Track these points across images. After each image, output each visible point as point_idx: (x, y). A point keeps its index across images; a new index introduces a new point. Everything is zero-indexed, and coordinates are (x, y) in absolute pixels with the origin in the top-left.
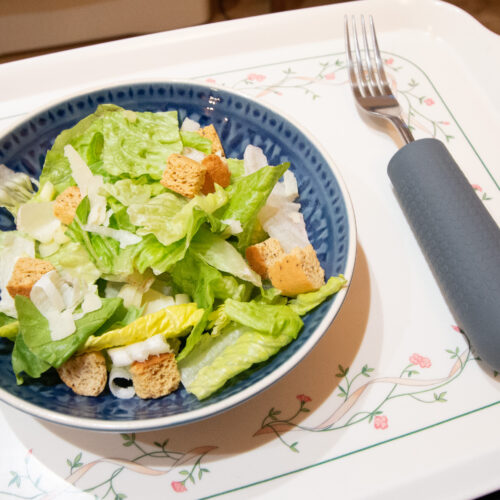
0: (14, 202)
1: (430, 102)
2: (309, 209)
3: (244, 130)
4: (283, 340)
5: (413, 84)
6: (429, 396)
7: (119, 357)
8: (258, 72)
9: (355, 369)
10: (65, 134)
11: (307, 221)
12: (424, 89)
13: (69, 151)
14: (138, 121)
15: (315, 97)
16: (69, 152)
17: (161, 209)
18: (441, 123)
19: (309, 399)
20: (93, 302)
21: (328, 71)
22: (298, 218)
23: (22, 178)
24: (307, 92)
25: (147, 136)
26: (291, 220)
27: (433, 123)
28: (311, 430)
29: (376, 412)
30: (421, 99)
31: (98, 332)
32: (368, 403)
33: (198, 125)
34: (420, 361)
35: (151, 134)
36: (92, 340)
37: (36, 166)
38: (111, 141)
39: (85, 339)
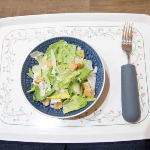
1: (141, 48)
4: (82, 107)
5: (139, 41)
6: (111, 119)
8: (102, 28)
9: (99, 110)
10: (52, 45)
11: (97, 79)
12: (141, 44)
14: (67, 46)
15: (114, 39)
16: (51, 51)
17: (66, 74)
18: (141, 54)
20: (49, 89)
21: (119, 32)
23: (41, 53)
24: (112, 37)
26: (93, 78)
27: (139, 54)
29: (100, 120)
30: (139, 46)
32: (99, 117)
33: (81, 49)
34: (112, 112)
35: (69, 51)
36: (48, 98)
38: (61, 50)
39: (46, 97)
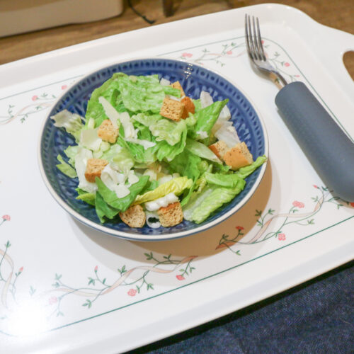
0: (75, 130)
1: (288, 65)
2: (238, 124)
3: (196, 84)
5: (277, 55)
6: (305, 222)
7: (152, 206)
8: (188, 52)
11: (237, 130)
12: (283, 58)
13: (102, 100)
14: (137, 81)
15: (222, 65)
18: (295, 76)
19: (242, 228)
20: (134, 178)
21: (228, 50)
22: (232, 129)
23: (76, 117)
24: (218, 62)
25: (144, 89)
26: (229, 131)
27: (291, 76)
28: (246, 244)
30: (282, 63)
31: (141, 193)
32: (275, 227)
33: (169, 82)
34: (298, 204)
35: (147, 88)
36: (139, 197)
37: (82, 110)
38: (125, 93)
39: (136, 197)
